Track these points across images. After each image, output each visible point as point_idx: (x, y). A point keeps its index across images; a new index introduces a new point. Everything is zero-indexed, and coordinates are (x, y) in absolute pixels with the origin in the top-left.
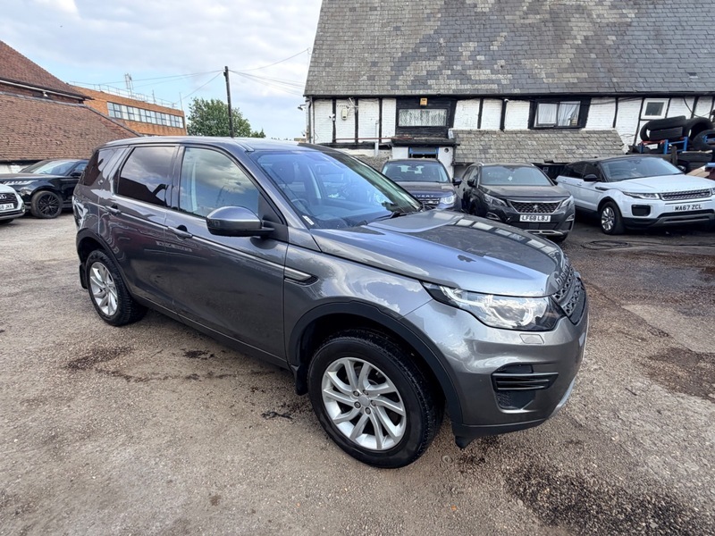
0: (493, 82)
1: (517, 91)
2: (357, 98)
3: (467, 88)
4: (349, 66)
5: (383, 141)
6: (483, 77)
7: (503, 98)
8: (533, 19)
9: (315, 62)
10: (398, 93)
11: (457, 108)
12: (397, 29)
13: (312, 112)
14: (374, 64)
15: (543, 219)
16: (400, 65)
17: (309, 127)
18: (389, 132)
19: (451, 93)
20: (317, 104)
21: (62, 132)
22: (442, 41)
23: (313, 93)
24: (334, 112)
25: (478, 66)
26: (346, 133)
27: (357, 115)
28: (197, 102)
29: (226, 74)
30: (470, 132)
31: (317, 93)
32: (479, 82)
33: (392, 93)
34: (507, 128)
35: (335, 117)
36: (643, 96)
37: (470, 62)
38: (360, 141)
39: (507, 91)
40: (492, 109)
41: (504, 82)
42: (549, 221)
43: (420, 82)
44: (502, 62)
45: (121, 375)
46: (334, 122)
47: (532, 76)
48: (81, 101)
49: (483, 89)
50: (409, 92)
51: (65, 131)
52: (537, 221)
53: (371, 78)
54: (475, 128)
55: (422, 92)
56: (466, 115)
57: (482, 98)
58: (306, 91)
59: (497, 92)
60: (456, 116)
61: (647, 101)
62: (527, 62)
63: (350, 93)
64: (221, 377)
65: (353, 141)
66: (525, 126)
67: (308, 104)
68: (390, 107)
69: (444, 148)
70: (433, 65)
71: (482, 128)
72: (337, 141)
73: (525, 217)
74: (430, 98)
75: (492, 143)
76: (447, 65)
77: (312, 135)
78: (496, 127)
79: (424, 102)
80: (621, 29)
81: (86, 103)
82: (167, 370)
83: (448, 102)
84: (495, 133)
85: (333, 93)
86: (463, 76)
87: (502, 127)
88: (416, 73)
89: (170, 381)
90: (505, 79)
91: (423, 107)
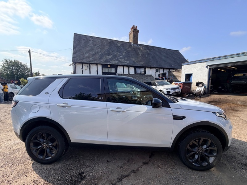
0: (125, 62)
1: (131, 65)
2: (90, 64)
3: (120, 63)
4: (86, 55)
6: (123, 61)
7: (128, 66)
8: (130, 49)
9: (74, 52)
10: (102, 63)
11: (118, 68)
12: (98, 46)
13: (75, 67)
14: (93, 55)
16: (101, 56)
17: (74, 71)
18: (100, 74)
19: (116, 64)
20: (76, 64)
22: (111, 51)
23: (75, 61)
24: (82, 67)
25: (121, 58)
27: (90, 68)
29: (29, 52)
31: (77, 61)
32: (122, 62)
33: (100, 63)
34: (130, 73)
37: (119, 57)
39: (129, 65)
40: (126, 69)
43: (107, 61)
44: (126, 58)
46: (82, 70)
47: (133, 62)
49: (124, 64)
50: (105, 63)
53: (93, 59)
54: (123, 73)
55: (109, 64)
56: (120, 70)
57: (124, 66)
58: (73, 60)
59: (127, 65)
60: (118, 70)
61: (156, 69)
62: (132, 59)
63: (88, 62)
66: (134, 73)
67: (74, 64)
68: (100, 67)
70: (111, 57)
71: (124, 73)
74: (111, 65)
76: (114, 57)
78: (128, 73)
79: (109, 66)
80: (148, 54)
83: (115, 67)
84: (128, 75)
85: (82, 62)
86: (117, 60)
88: (106, 58)
90: (128, 62)
91: (109, 67)
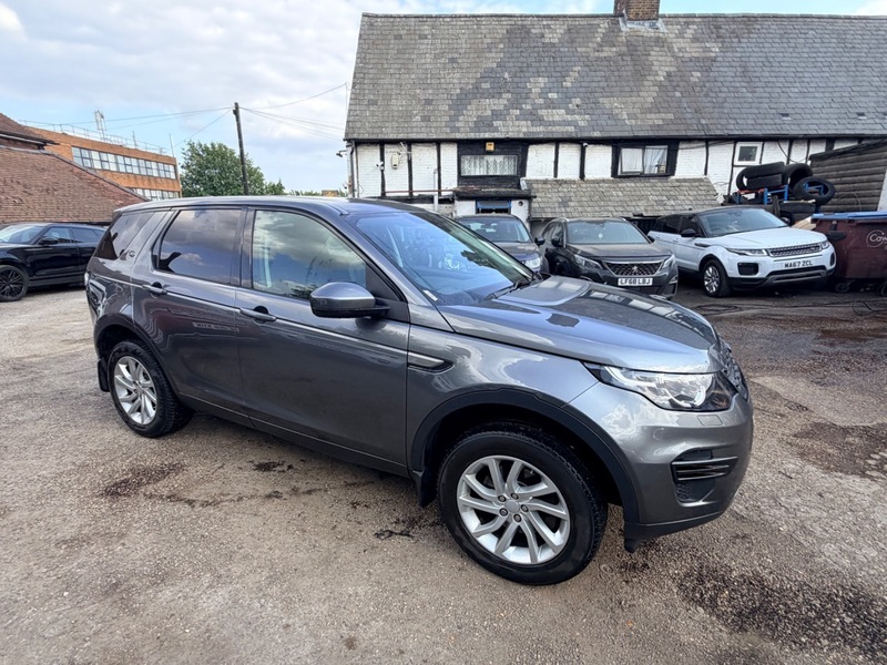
0: (569, 124)
1: (597, 134)
2: (410, 143)
3: (539, 131)
4: (398, 104)
5: (443, 194)
6: (557, 118)
7: (581, 142)
8: (608, 52)
9: (356, 99)
10: (458, 136)
11: (530, 154)
12: (453, 60)
13: (355, 159)
14: (428, 102)
15: (644, 281)
16: (460, 103)
17: (352, 178)
18: (450, 183)
19: (521, 136)
20: (360, 149)
21: (21, 188)
22: (506, 75)
23: (355, 136)
24: (382, 159)
25: (551, 105)
26: (397, 185)
27: (410, 162)
28: (192, 146)
29: (236, 112)
30: (545, 182)
31: (361, 137)
32: (554, 123)
33: (452, 136)
34: (587, 177)
35: (383, 165)
36: (735, 139)
37: (541, 101)
38: (415, 194)
39: (586, 135)
40: (569, 154)
41: (581, 123)
42: (651, 284)
43: (482, 123)
44: (578, 101)
45: (180, 500)
46: (382, 171)
47: (612, 116)
48: (40, 147)
49: (558, 131)
50: (472, 136)
51: (25, 186)
52: (637, 284)
53: (426, 119)
54: (551, 177)
55: (487, 136)
56: (539, 162)
57: (557, 142)
58: (347, 134)
59: (574, 135)
60: (529, 163)
61: (739, 145)
62: (605, 101)
63: (401, 136)
64: (309, 492)
65: (407, 194)
66: (608, 175)
67: (350, 149)
68: (450, 153)
69: (517, 202)
70: (499, 104)
71: (559, 177)
72: (388, 195)
73: (624, 280)
74: (497, 142)
75: (572, 194)
76: (515, 104)
77: (356, 187)
78: (576, 176)
79: (490, 147)
80: (706, 64)
81: (48, 149)
82: (239, 488)
83: (517, 147)
84: (574, 182)
85: (381, 137)
86: (533, 117)
87: (582, 175)
88: (479, 113)
89: (246, 503)
90: (582, 120)
91: (490, 153)
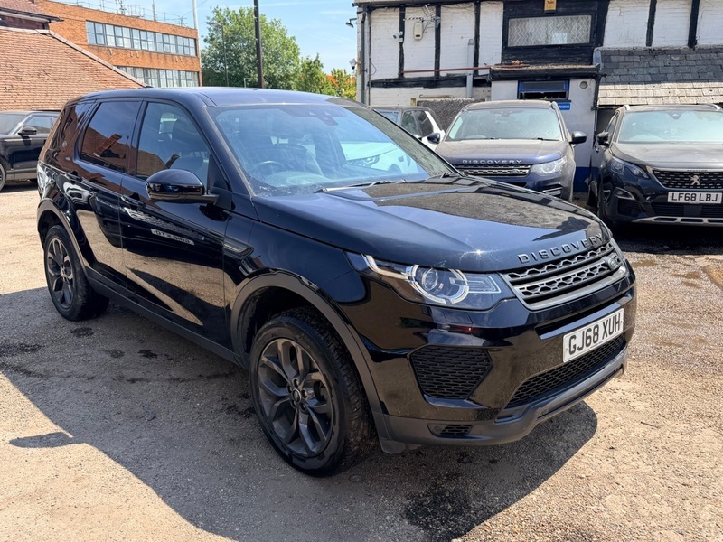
2: (439, 4)
5: (481, 72)
11: (610, 13)
13: (367, 30)
15: (708, 198)
17: (362, 54)
18: (492, 56)
20: (374, 16)
21: (13, 72)
24: (402, 28)
26: (420, 60)
27: (438, 31)
30: (631, 53)
34: (701, 42)
35: (402, 36)
38: (443, 74)
40: (673, 11)
42: (719, 201)
46: (401, 44)
48: (45, 26)
51: (18, 71)
52: (697, 201)
54: (642, 44)
56: (625, 24)
60: (609, 25)
65: (432, 74)
67: (361, 16)
68: (494, 14)
69: (579, 82)
71: (656, 44)
72: (406, 76)
73: (676, 194)
75: (670, 70)
77: (367, 66)
78: (681, 41)
79: (550, 5)
81: (53, 29)
84: (677, 52)
87: (692, 40)
91: (550, 14)
